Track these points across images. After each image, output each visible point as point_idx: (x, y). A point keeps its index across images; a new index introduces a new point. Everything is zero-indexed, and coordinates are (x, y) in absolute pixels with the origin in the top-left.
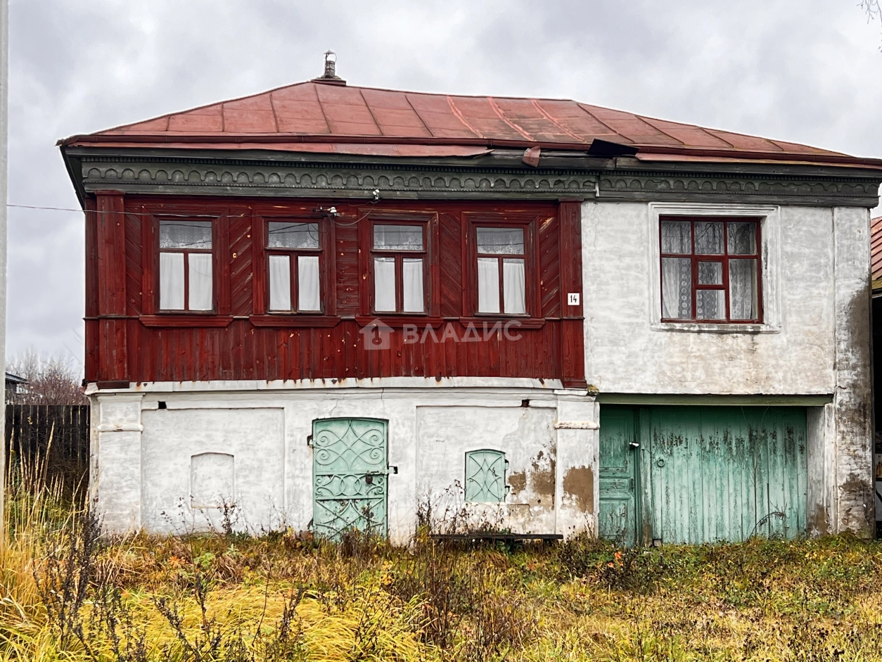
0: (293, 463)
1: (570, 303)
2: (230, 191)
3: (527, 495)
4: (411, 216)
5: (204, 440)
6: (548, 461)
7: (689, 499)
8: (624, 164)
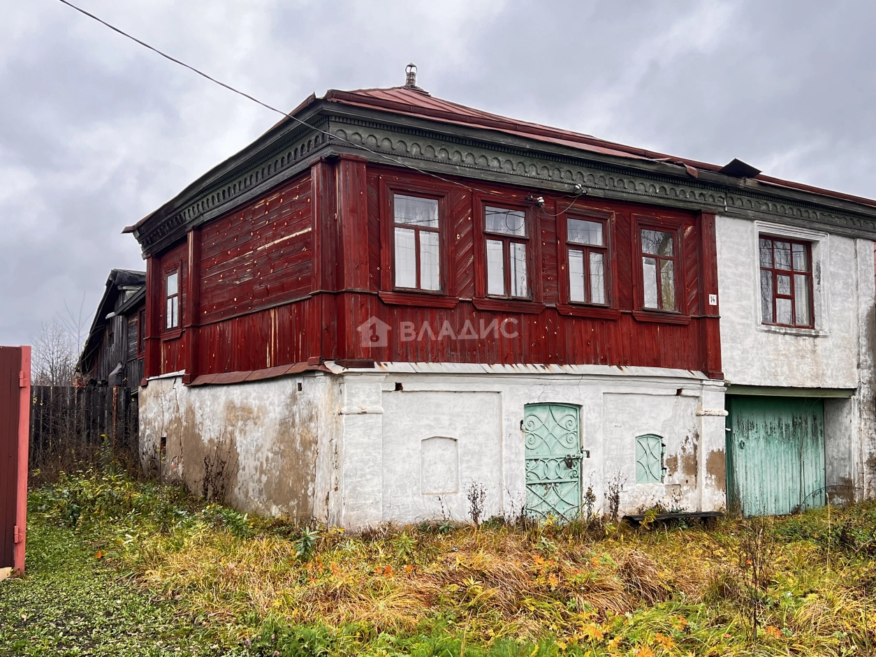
0: (509, 447)
1: (711, 303)
2: (459, 171)
3: (679, 476)
4: (596, 213)
5: (432, 423)
6: (692, 444)
7: (759, 475)
8: (750, 184)
